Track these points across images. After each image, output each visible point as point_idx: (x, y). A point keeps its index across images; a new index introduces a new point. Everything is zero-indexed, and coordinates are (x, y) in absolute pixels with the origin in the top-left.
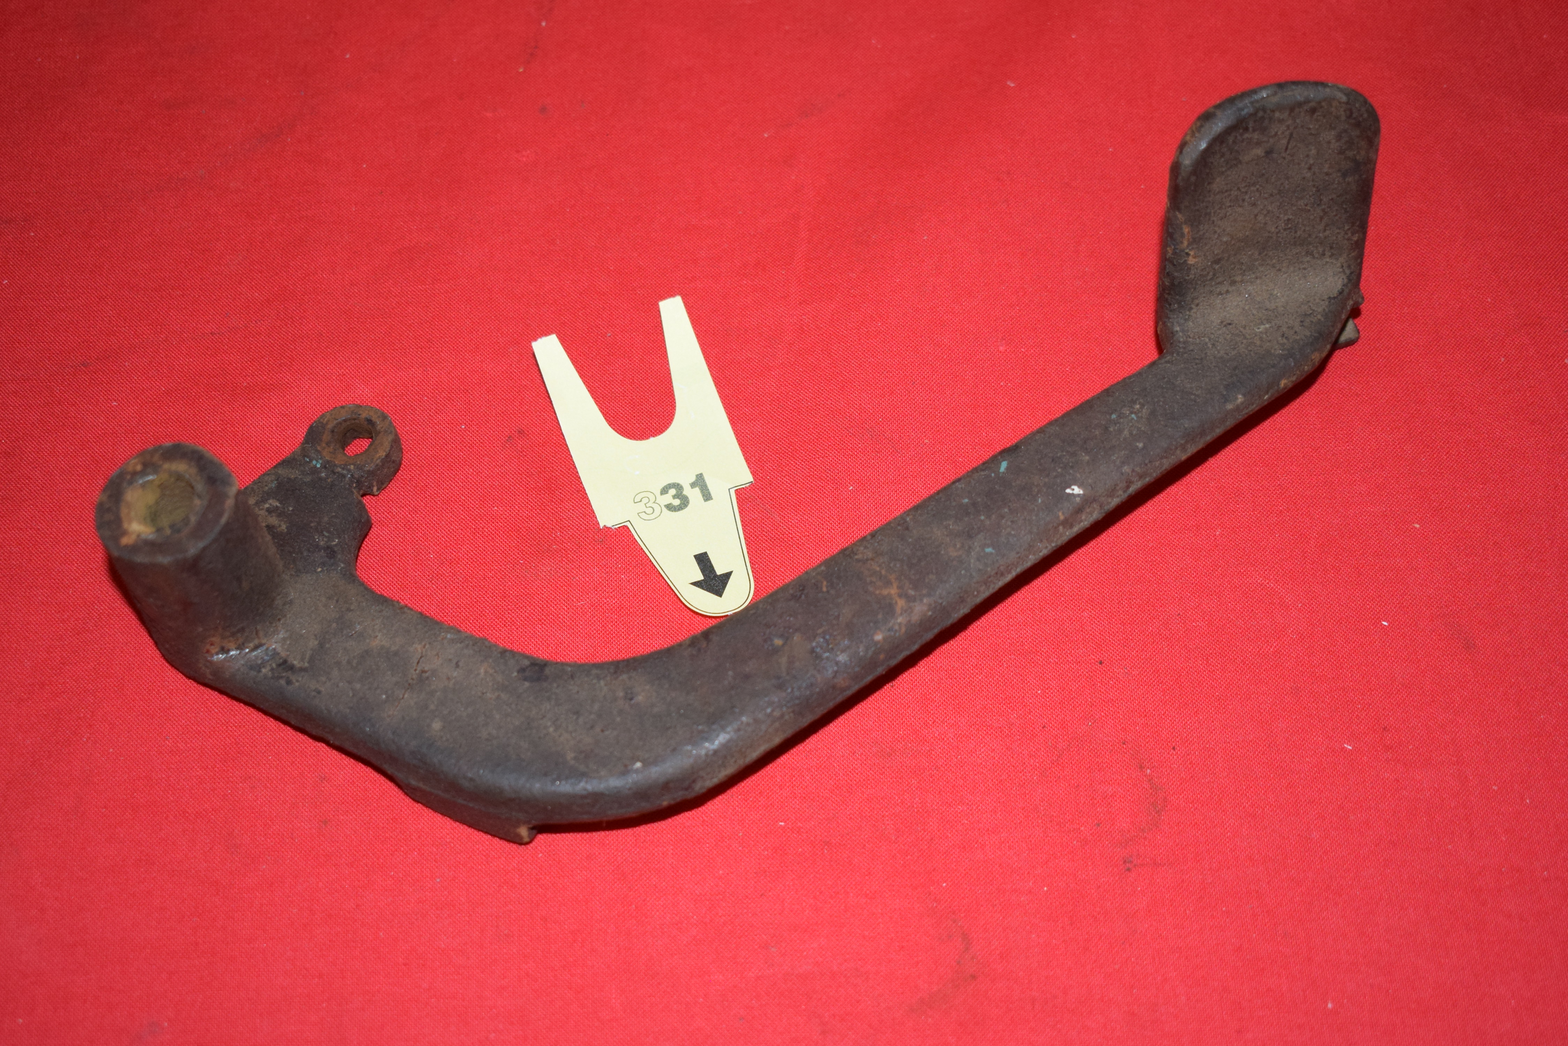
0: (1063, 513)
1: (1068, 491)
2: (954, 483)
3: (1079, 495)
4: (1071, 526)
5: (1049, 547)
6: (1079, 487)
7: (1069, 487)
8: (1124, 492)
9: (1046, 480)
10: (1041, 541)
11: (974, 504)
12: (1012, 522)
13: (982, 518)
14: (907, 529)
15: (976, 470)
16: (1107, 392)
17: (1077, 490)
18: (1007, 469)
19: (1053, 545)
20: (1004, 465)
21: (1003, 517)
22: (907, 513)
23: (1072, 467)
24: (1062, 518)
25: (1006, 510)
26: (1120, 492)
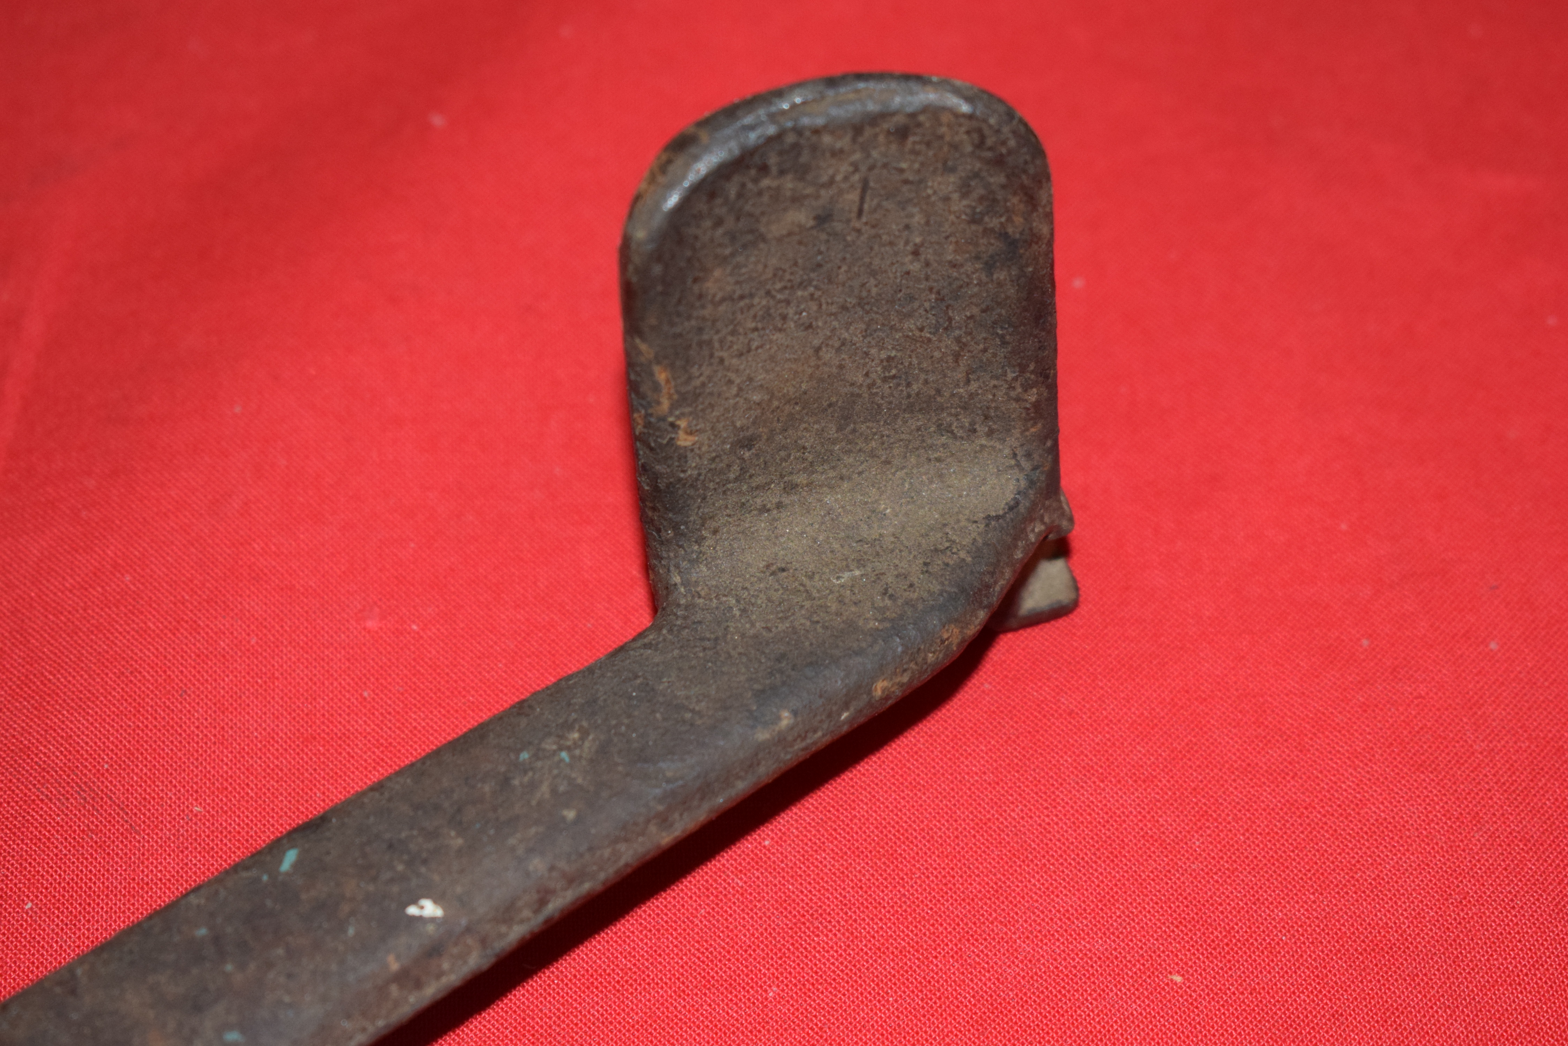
0: (398, 958)
1: (412, 910)
2: (185, 896)
3: (433, 920)
4: (418, 985)
5: (371, 1029)
6: (435, 902)
7: (414, 901)
8: (537, 911)
9: (371, 888)
10: (349, 1017)
11: (217, 939)
12: (290, 976)
13: (229, 967)
14: (73, 992)
15: (236, 868)
16: (521, 708)
17: (429, 909)
18: (296, 866)
19: (381, 1023)
20: (291, 857)
21: (270, 965)
22: (81, 960)
23: (425, 862)
24: (395, 966)
25: (280, 951)
26: (526, 913)
